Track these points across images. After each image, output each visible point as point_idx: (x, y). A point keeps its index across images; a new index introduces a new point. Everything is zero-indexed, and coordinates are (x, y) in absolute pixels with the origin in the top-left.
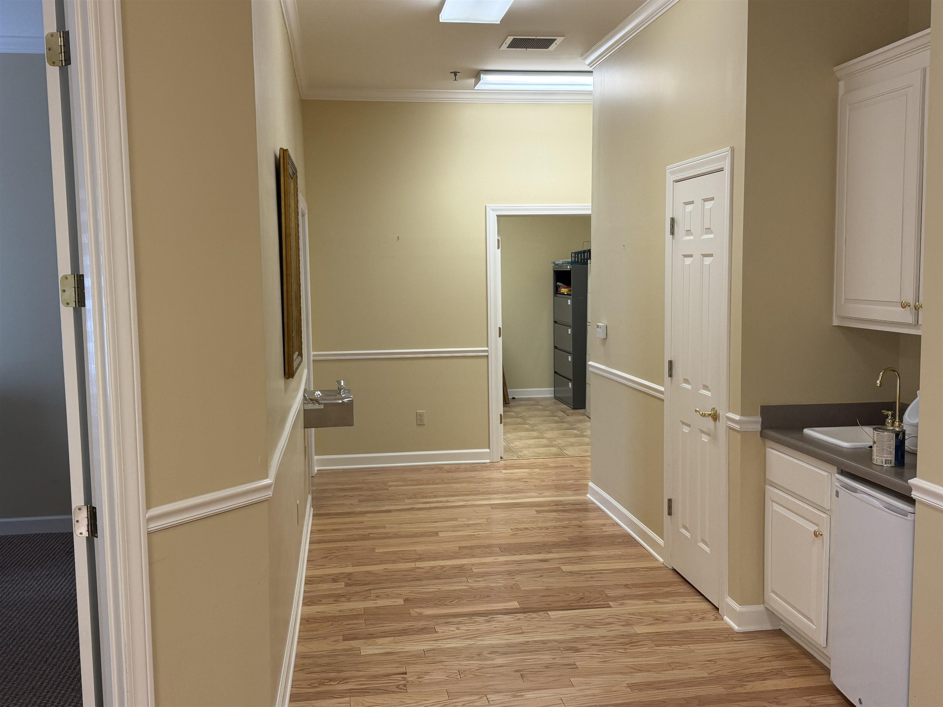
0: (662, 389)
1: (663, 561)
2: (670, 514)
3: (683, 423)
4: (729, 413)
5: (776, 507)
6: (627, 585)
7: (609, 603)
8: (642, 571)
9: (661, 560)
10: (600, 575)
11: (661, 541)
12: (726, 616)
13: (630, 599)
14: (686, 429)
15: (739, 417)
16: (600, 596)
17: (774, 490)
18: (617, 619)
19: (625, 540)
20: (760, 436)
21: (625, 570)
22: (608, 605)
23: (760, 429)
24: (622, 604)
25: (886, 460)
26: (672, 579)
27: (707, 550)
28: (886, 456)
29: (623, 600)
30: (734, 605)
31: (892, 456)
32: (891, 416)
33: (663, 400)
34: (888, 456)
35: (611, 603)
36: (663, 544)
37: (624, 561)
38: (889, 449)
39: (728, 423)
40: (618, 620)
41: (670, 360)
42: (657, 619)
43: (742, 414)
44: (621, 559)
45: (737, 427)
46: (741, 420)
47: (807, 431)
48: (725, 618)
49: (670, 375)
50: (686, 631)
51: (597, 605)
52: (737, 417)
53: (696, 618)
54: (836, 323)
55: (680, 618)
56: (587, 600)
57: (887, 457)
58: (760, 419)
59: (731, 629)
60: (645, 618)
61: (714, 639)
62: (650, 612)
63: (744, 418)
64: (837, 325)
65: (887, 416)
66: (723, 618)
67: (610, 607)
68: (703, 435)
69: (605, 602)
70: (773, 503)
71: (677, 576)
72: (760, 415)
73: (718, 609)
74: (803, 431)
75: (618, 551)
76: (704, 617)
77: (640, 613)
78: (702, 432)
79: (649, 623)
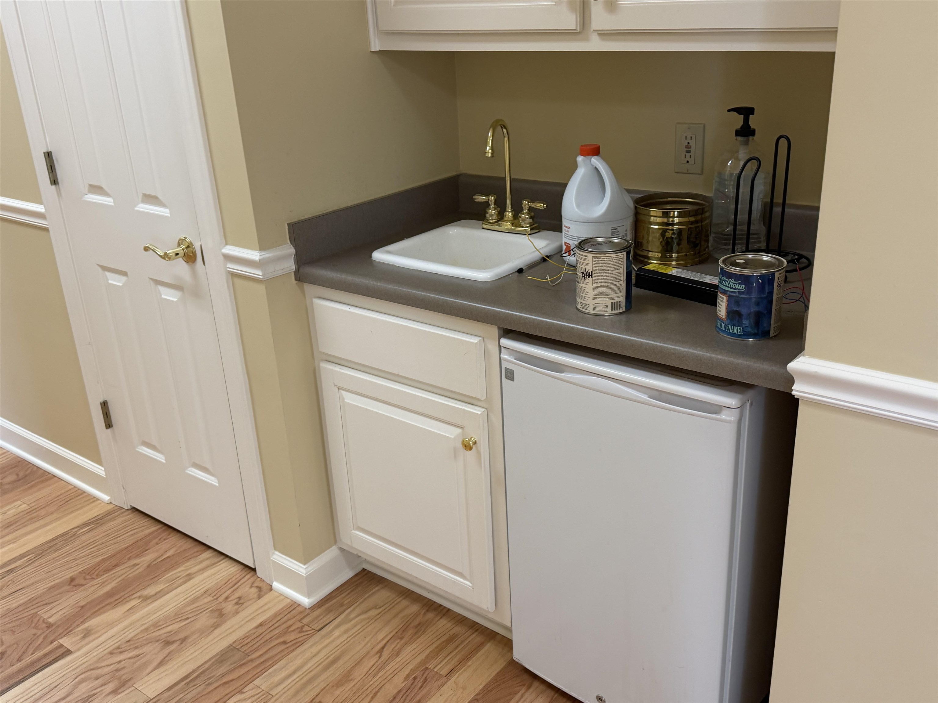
0: (40, 208)
1: (109, 498)
2: (109, 425)
3: (105, 269)
4: (228, 247)
5: (349, 398)
6: (72, 579)
7: (61, 641)
8: (84, 534)
9: (106, 498)
10: (11, 576)
11: (99, 470)
12: (277, 580)
13: (95, 614)
14: (116, 281)
15: (258, 254)
16: (34, 631)
17: (342, 371)
18: (97, 679)
19: (21, 474)
20: (296, 279)
21: (52, 544)
22: (62, 650)
23: (293, 267)
24: (87, 633)
25: (612, 303)
26: (143, 531)
27: (212, 480)
28: (612, 296)
29: (83, 622)
30: (291, 564)
31: (621, 294)
32: (495, 204)
33: (46, 230)
34: (616, 295)
35: (66, 642)
36: (104, 473)
37: (41, 522)
38: (617, 283)
39: (228, 266)
40: (99, 682)
41: (45, 151)
42: (168, 643)
43: (262, 248)
44: (32, 520)
45: (257, 273)
46: (263, 259)
47: (379, 256)
48: (276, 585)
49: (54, 182)
50: (231, 649)
51: (39, 660)
52: (255, 255)
53: (229, 607)
54: (376, 45)
55: (204, 620)
56: (16, 656)
57: (614, 298)
58: (292, 250)
59: (294, 605)
60: (146, 649)
61: (284, 643)
62: (147, 629)
63: (267, 255)
64: (378, 50)
65: (486, 204)
66: (271, 586)
67: (68, 652)
68: (161, 288)
69: (52, 643)
70: (343, 392)
71: (145, 522)
72: (289, 242)
73: (254, 570)
74: (371, 257)
75: (19, 503)
76: (240, 598)
77: (129, 641)
78: (158, 282)
79: (159, 660)
